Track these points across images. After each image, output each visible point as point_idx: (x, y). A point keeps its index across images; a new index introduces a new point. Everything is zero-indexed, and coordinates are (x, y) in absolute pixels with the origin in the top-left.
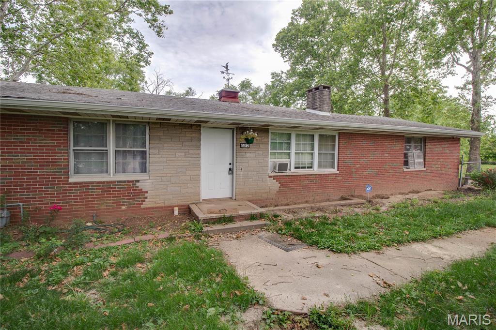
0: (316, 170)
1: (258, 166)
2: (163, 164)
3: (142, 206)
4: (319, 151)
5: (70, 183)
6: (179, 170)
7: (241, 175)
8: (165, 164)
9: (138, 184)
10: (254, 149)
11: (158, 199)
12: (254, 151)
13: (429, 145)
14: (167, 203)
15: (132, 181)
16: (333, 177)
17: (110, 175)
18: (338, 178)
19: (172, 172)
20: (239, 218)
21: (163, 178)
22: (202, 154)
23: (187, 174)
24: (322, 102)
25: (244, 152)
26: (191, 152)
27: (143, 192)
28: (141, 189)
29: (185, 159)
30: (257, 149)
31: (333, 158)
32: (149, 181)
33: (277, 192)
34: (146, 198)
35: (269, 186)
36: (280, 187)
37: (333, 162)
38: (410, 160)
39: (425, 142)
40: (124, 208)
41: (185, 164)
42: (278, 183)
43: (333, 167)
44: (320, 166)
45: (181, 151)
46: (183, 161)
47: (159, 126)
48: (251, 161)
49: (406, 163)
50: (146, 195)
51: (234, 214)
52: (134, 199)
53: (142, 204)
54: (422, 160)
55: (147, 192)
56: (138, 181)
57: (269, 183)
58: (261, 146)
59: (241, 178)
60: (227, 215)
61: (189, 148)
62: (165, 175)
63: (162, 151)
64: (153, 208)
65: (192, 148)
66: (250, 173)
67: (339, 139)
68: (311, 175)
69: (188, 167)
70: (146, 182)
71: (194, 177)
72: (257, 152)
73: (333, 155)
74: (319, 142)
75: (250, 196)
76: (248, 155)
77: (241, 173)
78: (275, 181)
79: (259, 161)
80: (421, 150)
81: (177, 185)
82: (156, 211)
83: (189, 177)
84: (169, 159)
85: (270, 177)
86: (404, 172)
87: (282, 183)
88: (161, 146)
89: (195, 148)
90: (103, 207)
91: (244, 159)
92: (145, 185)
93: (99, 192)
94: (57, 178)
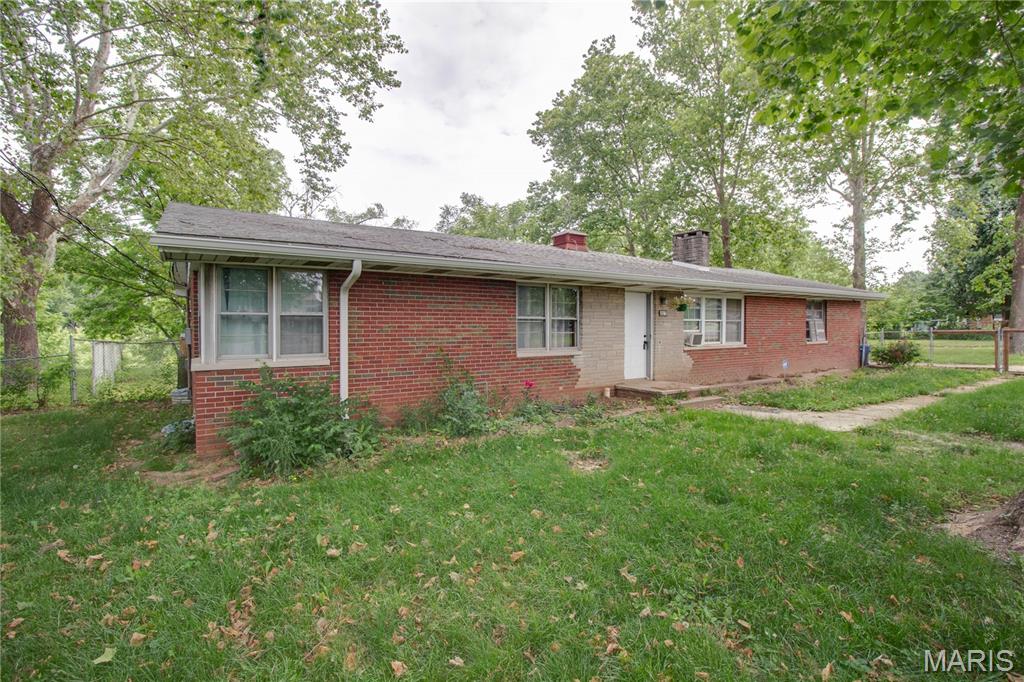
0: (724, 344)
1: (674, 338)
2: (593, 337)
3: (576, 387)
4: (726, 319)
5: (518, 359)
6: (607, 343)
7: (660, 350)
8: (596, 337)
9: (572, 360)
10: (671, 318)
11: (590, 379)
12: (671, 320)
13: (830, 311)
14: (598, 384)
15: (568, 357)
16: (740, 352)
18: (746, 354)
19: (601, 346)
22: (627, 324)
23: (613, 349)
24: (700, 253)
25: (662, 320)
26: (617, 321)
27: (576, 370)
28: (575, 366)
29: (611, 330)
30: (673, 318)
31: (739, 328)
32: (583, 356)
33: (691, 370)
34: (579, 377)
35: (684, 363)
36: (694, 364)
37: (739, 333)
38: (812, 333)
39: (826, 308)
40: (561, 388)
41: (612, 336)
42: (692, 359)
43: (738, 339)
44: (727, 338)
45: (608, 320)
46: (610, 333)
47: (590, 291)
48: (668, 332)
49: (808, 334)
50: (580, 373)
52: (570, 377)
53: (576, 384)
54: (823, 331)
55: (579, 370)
56: (572, 356)
57: (684, 360)
58: (677, 313)
59: (660, 353)
61: (615, 317)
62: (595, 349)
63: (592, 320)
64: (585, 389)
65: (617, 317)
66: (667, 347)
67: (745, 304)
68: (721, 349)
69: (614, 339)
70: (580, 357)
71: (619, 351)
72: (674, 321)
73: (739, 324)
74: (726, 308)
75: (667, 375)
76: (665, 325)
77: (660, 347)
78: (689, 356)
79: (675, 332)
80: (821, 317)
81: (605, 361)
83: (615, 351)
84: (598, 330)
85: (684, 351)
86: (806, 345)
87: (696, 359)
88: (592, 314)
89: (620, 317)
90: (544, 387)
91: (662, 329)
92: (578, 362)
93: (540, 369)
94: (507, 353)
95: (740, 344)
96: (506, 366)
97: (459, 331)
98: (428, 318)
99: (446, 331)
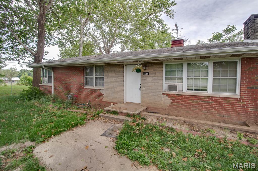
1: (155, 86)
2: (108, 83)
4: (213, 76)
5: (84, 89)
6: (114, 86)
7: (144, 91)
8: (109, 83)
10: (152, 76)
11: (107, 98)
12: (152, 77)
14: (109, 101)
15: (99, 90)
16: (232, 101)
17: (94, 86)
18: (239, 103)
19: (112, 87)
20: (121, 114)
21: (109, 89)
23: (118, 88)
25: (145, 77)
27: (102, 94)
28: (102, 93)
29: (117, 81)
30: (154, 76)
31: (234, 83)
32: (104, 90)
33: (169, 105)
34: (103, 97)
35: (163, 100)
36: (171, 102)
37: (234, 87)
40: (97, 100)
41: (117, 83)
42: (170, 99)
43: (233, 92)
44: (214, 90)
45: (115, 77)
46: (116, 82)
47: (107, 66)
48: (150, 83)
51: (119, 111)
52: (100, 97)
53: (102, 99)
55: (103, 95)
56: (101, 90)
57: (163, 98)
58: (157, 73)
59: (144, 93)
60: (116, 110)
61: (118, 76)
62: (109, 88)
63: (108, 77)
64: (105, 102)
65: (120, 76)
66: (149, 90)
67: (242, 64)
68: (203, 96)
69: (118, 85)
71: (121, 90)
72: (154, 77)
73: (234, 80)
74: (213, 69)
75: (149, 104)
76: (148, 79)
77: (144, 90)
78: (168, 97)
79: (155, 83)
81: (114, 93)
82: (106, 103)
83: (118, 90)
84: (111, 81)
85: (163, 94)
87: (173, 99)
88: (108, 75)
89: (121, 76)
90: (91, 98)
91: (146, 82)
92: (103, 92)
93: (90, 92)
94: (81, 86)
95: (237, 95)
96: (81, 90)
97: (71, 80)
98: (65, 77)
99: (68, 80)
